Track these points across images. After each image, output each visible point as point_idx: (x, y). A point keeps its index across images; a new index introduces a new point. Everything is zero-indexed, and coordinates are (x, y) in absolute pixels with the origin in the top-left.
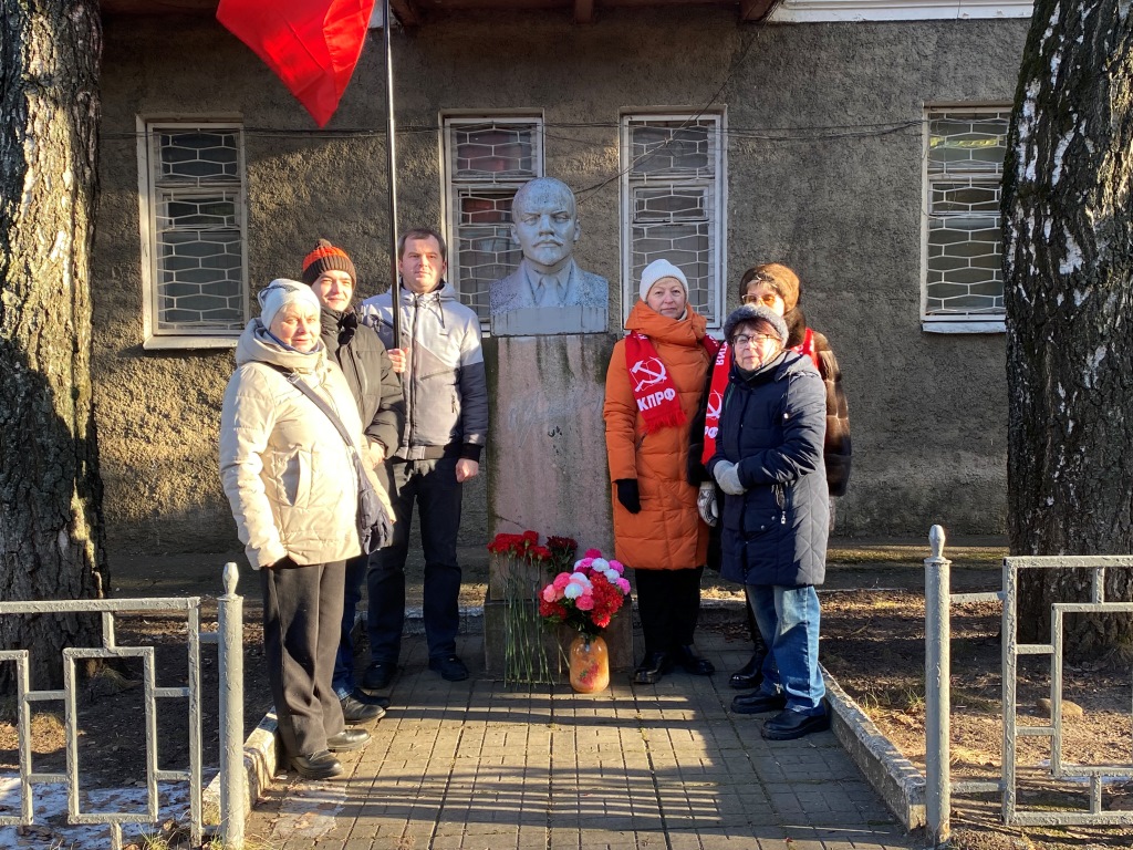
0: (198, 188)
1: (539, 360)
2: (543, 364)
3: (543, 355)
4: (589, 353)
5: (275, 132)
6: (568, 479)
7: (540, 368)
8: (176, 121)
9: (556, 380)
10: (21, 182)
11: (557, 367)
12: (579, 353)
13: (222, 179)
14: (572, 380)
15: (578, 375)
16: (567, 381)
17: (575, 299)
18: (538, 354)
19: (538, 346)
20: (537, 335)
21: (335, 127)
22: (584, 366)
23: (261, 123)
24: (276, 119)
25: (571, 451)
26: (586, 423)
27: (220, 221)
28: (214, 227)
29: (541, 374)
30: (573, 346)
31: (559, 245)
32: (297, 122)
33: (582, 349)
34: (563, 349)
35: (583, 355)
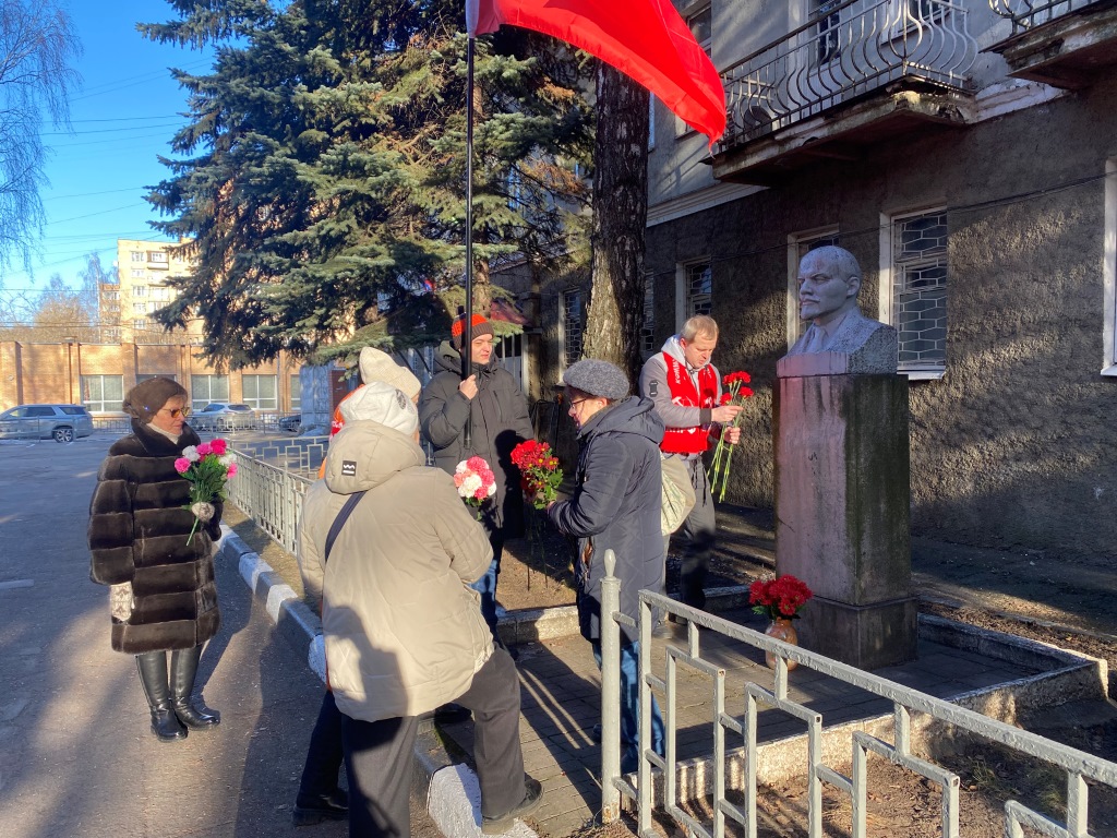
0: (923, 260)
1: (804, 398)
2: (806, 400)
3: (806, 393)
4: (835, 391)
5: (968, 207)
6: (820, 497)
7: (804, 403)
8: (909, 212)
9: (813, 411)
10: (591, 294)
11: (813, 403)
12: (828, 390)
13: (937, 250)
14: (824, 414)
15: (828, 410)
16: (821, 415)
18: (804, 392)
19: (804, 385)
20: (803, 377)
21: (1014, 194)
22: (832, 403)
23: (959, 202)
24: (970, 197)
25: (823, 474)
26: (833, 452)
27: (934, 283)
28: (931, 288)
29: (805, 408)
30: (825, 384)
31: (817, 302)
32: (986, 196)
33: (831, 388)
34: (818, 387)
35: (831, 393)
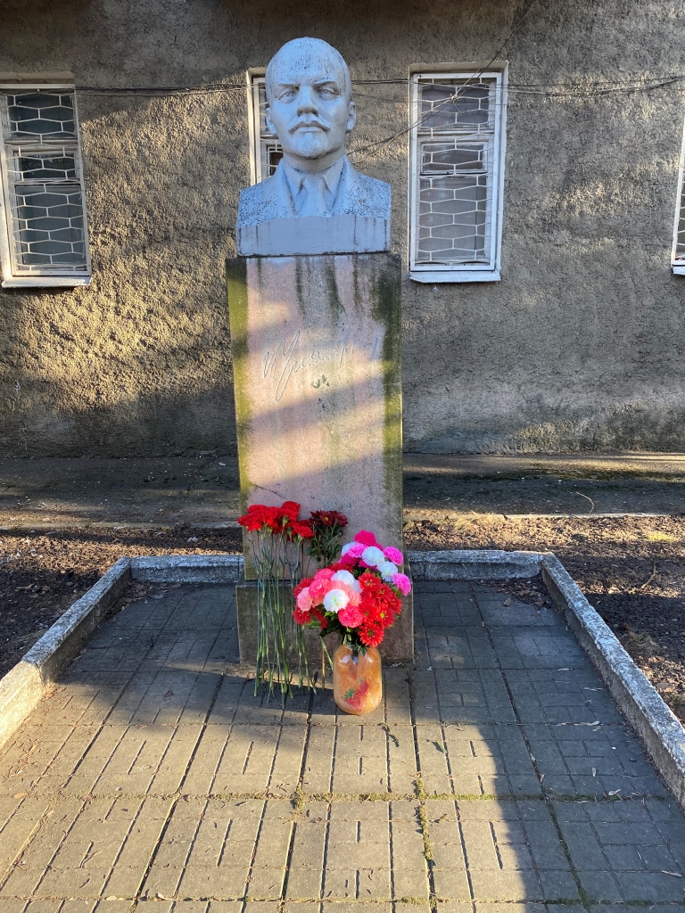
1: (299, 289)
2: (305, 294)
3: (304, 282)
4: (364, 279)
5: (103, 90)
7: (301, 299)
8: (18, 82)
9: (324, 315)
11: (323, 299)
12: (350, 279)
13: (62, 136)
14: (342, 315)
15: (349, 309)
16: (336, 317)
17: (346, 206)
18: (298, 281)
19: (298, 269)
20: (297, 256)
21: (155, 86)
22: (357, 297)
23: (90, 82)
27: (63, 175)
28: (56, 181)
29: (302, 307)
30: (344, 269)
31: (325, 130)
32: (122, 81)
33: (355, 274)
34: (330, 274)
35: (356, 282)
